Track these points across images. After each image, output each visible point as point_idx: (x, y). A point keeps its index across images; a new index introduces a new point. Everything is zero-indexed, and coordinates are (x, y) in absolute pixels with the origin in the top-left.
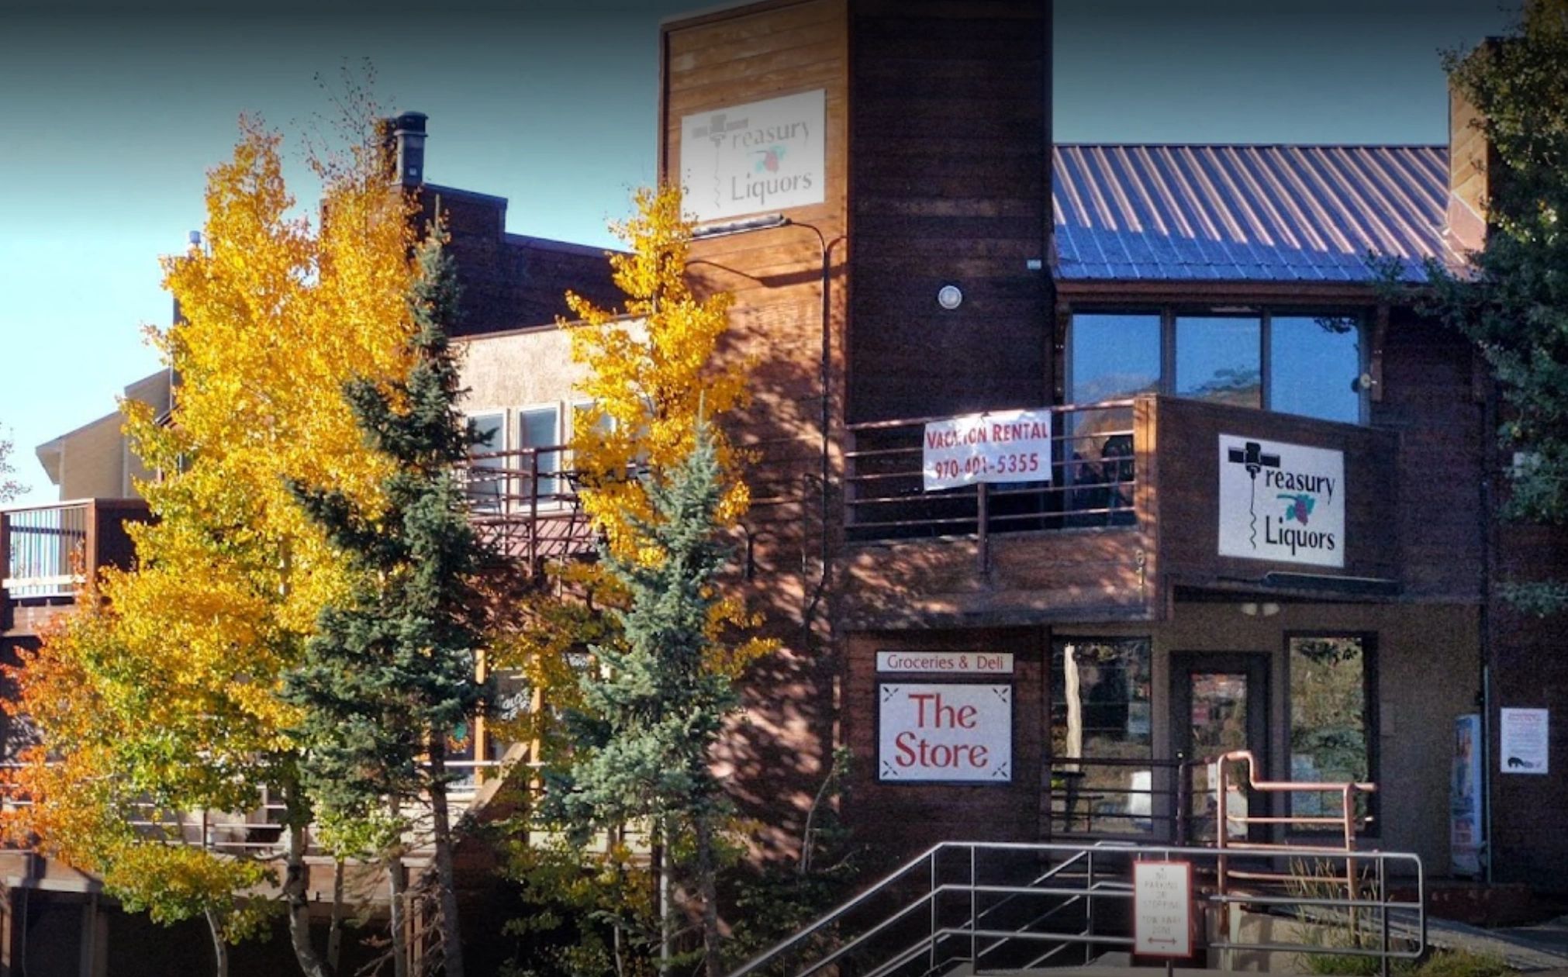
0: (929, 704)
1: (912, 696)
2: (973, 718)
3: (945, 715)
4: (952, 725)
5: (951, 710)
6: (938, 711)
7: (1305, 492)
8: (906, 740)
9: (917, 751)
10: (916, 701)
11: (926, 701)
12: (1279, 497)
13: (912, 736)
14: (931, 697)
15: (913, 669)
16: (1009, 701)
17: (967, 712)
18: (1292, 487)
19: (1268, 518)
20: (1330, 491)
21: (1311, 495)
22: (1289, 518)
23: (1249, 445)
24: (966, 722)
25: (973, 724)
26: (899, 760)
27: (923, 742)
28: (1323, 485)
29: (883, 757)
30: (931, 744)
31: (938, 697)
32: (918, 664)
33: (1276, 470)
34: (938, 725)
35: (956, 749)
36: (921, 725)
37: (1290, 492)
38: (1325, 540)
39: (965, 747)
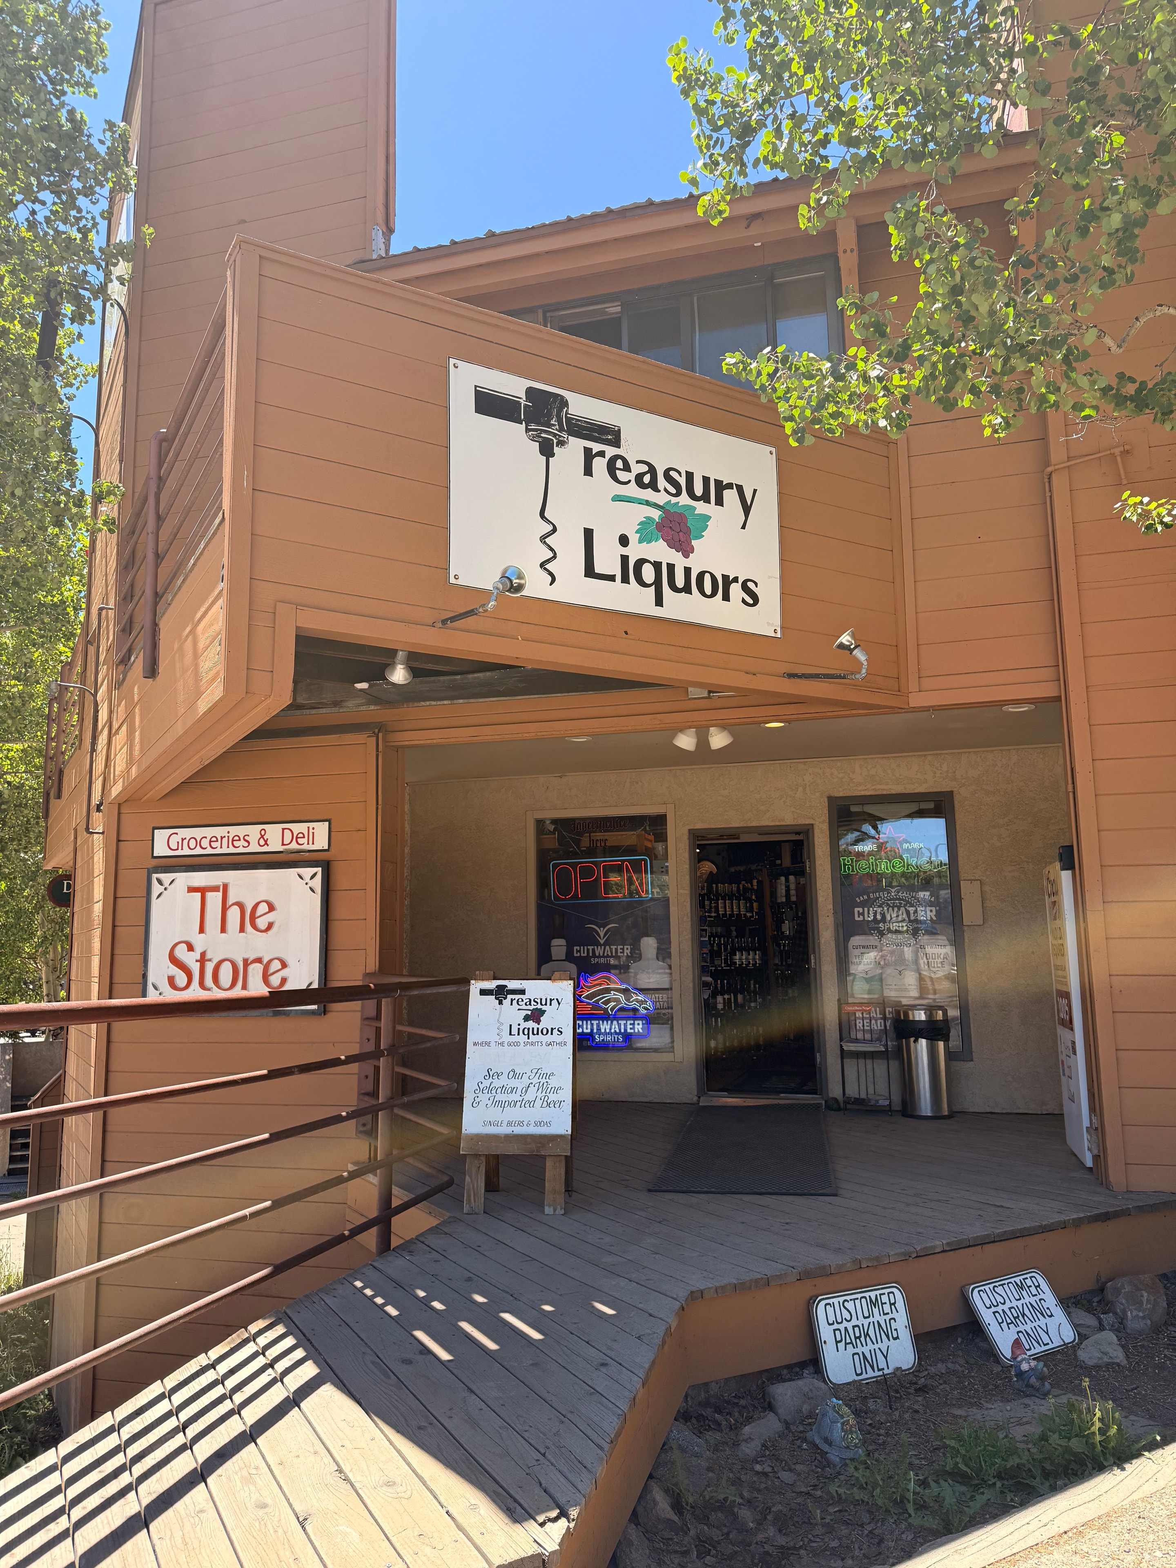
0: (214, 900)
1: (192, 890)
2: (270, 917)
3: (234, 914)
4: (242, 929)
5: (241, 905)
6: (224, 909)
7: (684, 499)
8: (181, 953)
9: (195, 968)
10: (198, 895)
11: (209, 895)
12: (617, 498)
13: (190, 948)
14: (215, 889)
15: (198, 851)
16: (318, 889)
17: (263, 908)
18: (653, 485)
19: (589, 534)
20: (747, 509)
21: (701, 507)
22: (645, 538)
23: (530, 391)
24: (262, 923)
25: (270, 926)
26: (171, 980)
27: (203, 954)
28: (731, 496)
29: (151, 978)
30: (215, 956)
31: (225, 887)
32: (205, 843)
33: (610, 451)
34: (223, 930)
35: (246, 963)
36: (202, 930)
37: (648, 494)
38: (736, 590)
39: (259, 960)
